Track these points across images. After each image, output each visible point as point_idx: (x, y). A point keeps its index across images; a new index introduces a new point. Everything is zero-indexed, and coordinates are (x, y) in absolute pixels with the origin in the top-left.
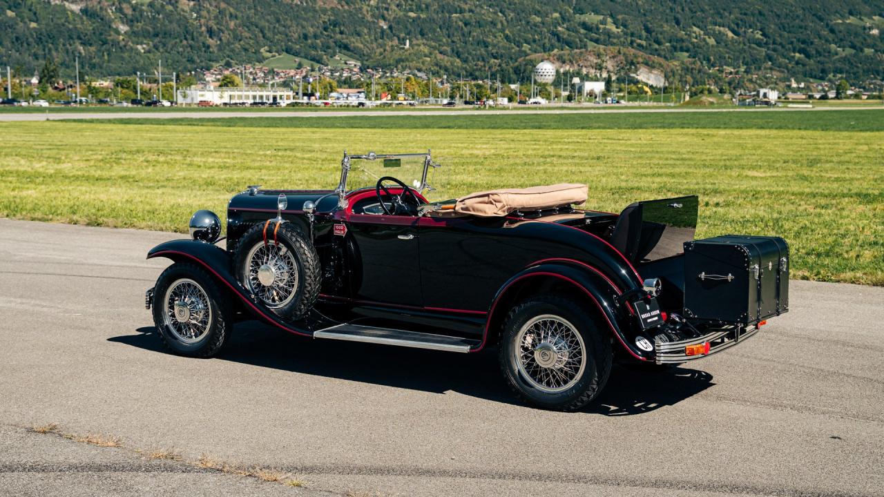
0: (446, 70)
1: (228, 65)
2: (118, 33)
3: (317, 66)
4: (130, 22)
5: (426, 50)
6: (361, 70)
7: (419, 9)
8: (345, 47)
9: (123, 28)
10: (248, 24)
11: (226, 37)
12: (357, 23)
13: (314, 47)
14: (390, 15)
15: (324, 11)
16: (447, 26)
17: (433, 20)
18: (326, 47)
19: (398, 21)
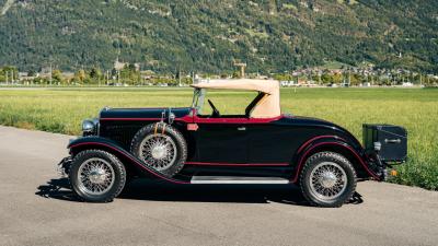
0: (421, 68)
1: (305, 67)
2: (252, 52)
3: (351, 67)
4: (258, 47)
5: (411, 58)
6: (375, 69)
7: (412, 36)
8: (368, 57)
9: (255, 50)
10: (318, 47)
11: (305, 53)
12: (375, 45)
13: (351, 57)
14: (394, 40)
15: (358, 39)
16: (427, 45)
17: (419, 42)
18: (358, 58)
19: (399, 43)
